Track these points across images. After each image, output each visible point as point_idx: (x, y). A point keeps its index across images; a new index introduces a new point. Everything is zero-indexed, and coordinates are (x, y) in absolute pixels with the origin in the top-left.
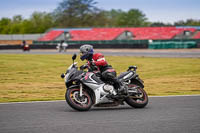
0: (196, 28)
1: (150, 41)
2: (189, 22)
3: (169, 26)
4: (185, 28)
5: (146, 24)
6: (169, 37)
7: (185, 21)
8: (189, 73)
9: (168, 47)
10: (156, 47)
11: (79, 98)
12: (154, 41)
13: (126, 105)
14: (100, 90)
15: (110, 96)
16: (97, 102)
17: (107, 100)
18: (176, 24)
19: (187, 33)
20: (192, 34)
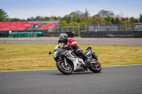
0: (43, 22)
1: (10, 32)
2: (38, 18)
3: (23, 21)
4: (35, 22)
5: (7, 19)
6: (24, 29)
7: (35, 17)
8: (37, 54)
9: (23, 36)
10: (14, 36)
11: (65, 66)
12: (13, 31)
13: (89, 71)
14: (77, 62)
15: (82, 66)
16: (75, 69)
17: (81, 68)
18: (29, 20)
19: (36, 26)
20: (40, 26)
